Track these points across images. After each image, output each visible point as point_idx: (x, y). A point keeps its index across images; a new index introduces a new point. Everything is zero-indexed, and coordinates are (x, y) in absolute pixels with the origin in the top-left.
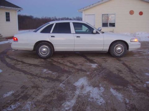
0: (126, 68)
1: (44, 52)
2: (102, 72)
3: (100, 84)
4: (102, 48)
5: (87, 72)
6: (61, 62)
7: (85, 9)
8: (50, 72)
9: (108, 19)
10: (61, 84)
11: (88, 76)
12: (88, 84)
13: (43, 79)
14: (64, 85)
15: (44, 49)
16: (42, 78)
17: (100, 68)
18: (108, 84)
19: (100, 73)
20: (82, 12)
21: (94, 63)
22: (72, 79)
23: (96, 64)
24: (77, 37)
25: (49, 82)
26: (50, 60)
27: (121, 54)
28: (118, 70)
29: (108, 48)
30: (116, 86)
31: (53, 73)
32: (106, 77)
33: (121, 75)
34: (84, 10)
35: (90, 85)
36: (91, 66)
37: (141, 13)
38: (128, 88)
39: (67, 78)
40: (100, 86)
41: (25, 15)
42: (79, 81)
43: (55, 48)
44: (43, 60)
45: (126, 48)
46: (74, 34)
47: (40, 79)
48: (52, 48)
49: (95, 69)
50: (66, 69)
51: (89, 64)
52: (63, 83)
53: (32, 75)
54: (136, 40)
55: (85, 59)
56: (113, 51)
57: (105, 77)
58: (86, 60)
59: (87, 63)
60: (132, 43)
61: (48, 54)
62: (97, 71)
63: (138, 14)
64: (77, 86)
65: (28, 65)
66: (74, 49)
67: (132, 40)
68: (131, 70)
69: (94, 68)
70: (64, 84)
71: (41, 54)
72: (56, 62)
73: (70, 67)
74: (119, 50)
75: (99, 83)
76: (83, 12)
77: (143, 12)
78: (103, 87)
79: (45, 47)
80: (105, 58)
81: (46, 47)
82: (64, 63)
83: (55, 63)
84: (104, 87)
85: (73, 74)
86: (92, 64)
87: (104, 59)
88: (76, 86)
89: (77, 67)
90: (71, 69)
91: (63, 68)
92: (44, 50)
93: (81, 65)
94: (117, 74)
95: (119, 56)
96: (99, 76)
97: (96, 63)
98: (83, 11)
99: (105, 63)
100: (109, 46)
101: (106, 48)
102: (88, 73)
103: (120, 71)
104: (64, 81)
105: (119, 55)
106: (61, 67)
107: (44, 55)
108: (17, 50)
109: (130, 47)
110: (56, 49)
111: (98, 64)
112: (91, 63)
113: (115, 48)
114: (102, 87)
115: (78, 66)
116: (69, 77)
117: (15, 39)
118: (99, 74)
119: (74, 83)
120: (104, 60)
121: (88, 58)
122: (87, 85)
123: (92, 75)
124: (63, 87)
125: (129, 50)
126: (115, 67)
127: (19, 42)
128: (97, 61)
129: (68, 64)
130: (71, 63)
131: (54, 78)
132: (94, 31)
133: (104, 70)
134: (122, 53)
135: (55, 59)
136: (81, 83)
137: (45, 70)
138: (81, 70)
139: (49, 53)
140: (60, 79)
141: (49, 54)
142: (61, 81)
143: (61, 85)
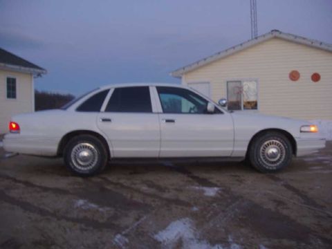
0: (296, 196)
1: (84, 159)
2: (234, 205)
3: (230, 237)
4: (230, 149)
5: (192, 206)
6: (125, 184)
7: (187, 69)
8: (93, 206)
9: (241, 92)
10: (119, 236)
11: (194, 215)
12: (195, 235)
13: (70, 224)
14: (127, 240)
15: (85, 151)
16: (68, 219)
17: (226, 196)
18: (251, 235)
19: (228, 209)
20: (180, 78)
21: (211, 185)
22: (151, 223)
23: (216, 189)
24: (168, 121)
25: (86, 230)
26: (99, 180)
27: (278, 164)
28: (275, 201)
29: (245, 149)
30: (276, 241)
31: (101, 209)
32: (244, 217)
33: (285, 212)
34: (186, 73)
35: (199, 240)
36: (203, 191)
37: (316, 77)
38: (310, 244)
39: (137, 220)
40: (230, 240)
41: (56, 93)
42: (169, 227)
43: (111, 149)
44: (80, 180)
45: (291, 149)
46: (160, 115)
47: (64, 223)
48: (105, 150)
49: (214, 199)
50: (138, 198)
51: (197, 188)
52: (124, 233)
53: (42, 212)
54: (313, 129)
55: (189, 176)
56: (258, 155)
57: (240, 217)
58: (190, 179)
59: (193, 185)
60: (304, 136)
61: (93, 165)
62: (218, 205)
63: (310, 77)
64: (164, 241)
65: (38, 190)
66: (160, 152)
67: (303, 129)
68: (309, 201)
69: (211, 197)
70: (126, 235)
71: (75, 164)
72: (112, 183)
73: (146, 194)
74: (274, 155)
75: (227, 232)
76: (184, 77)
77: (320, 74)
78: (237, 243)
79: (86, 147)
80: (238, 174)
81: (88, 147)
82: (133, 186)
83: (109, 187)
84: (242, 245)
85: (154, 212)
86: (205, 189)
87: (236, 176)
88: (161, 243)
89: (166, 195)
90: (149, 200)
91: (129, 196)
92: (85, 154)
93: (176, 190)
94: (273, 210)
95: (275, 168)
96: (225, 216)
97: (216, 186)
98: (182, 74)
99: (240, 185)
100: (247, 144)
101: (241, 149)
102: (195, 209)
103: (279, 203)
104: (127, 227)
105: (273, 167)
106: (125, 194)
107: (83, 166)
108: (18, 154)
109: (299, 147)
110: (113, 151)
111: (221, 188)
112: (203, 186)
113: (262, 148)
114: (235, 245)
115: (169, 192)
116: (143, 219)
117: (14, 126)
118: (223, 211)
119: (156, 233)
120: (237, 178)
121: (196, 175)
122: (192, 239)
123: (205, 213)
124: (121, 244)
125: (299, 154)
126: (265, 195)
127: (23, 133)
128: (218, 181)
129: (144, 188)
130: (151, 185)
131: (101, 221)
132: (210, 107)
133: (237, 203)
134: (280, 162)
135: (113, 178)
136: (175, 233)
137: (81, 202)
138: (178, 202)
139: (95, 163)
140: (116, 223)
141: (96, 165)
142: (118, 230)
143: (119, 240)
